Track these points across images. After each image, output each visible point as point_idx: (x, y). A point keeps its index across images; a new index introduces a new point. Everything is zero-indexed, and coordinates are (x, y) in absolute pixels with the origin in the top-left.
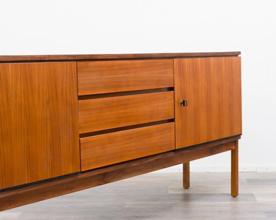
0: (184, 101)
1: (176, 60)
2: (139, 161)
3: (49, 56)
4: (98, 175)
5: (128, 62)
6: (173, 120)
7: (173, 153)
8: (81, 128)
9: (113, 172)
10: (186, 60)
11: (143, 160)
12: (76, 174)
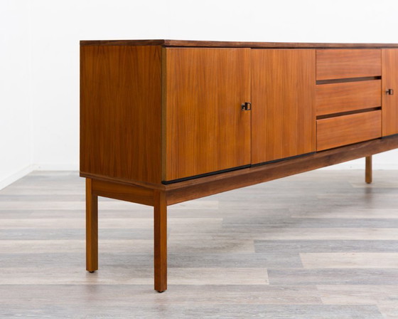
0: (390, 90)
1: (383, 50)
2: (355, 146)
3: (298, 43)
4: (326, 157)
5: (350, 51)
6: (379, 108)
7: (379, 140)
8: (317, 111)
9: (336, 154)
10: (391, 50)
11: (358, 145)
12: (312, 153)
